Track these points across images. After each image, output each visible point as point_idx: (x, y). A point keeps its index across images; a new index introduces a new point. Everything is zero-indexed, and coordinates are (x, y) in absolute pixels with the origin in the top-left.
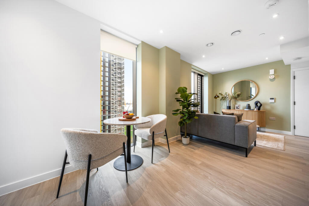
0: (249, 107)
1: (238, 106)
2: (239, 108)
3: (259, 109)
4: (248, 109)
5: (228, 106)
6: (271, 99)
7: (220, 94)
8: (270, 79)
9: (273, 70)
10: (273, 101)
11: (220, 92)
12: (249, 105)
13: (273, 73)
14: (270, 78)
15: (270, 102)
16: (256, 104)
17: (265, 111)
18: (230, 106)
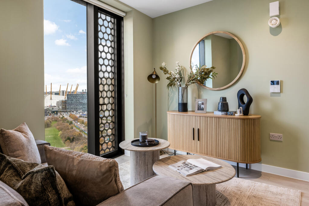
0: (224, 106)
1: (203, 104)
2: (203, 109)
3: (246, 112)
4: (222, 110)
5: (180, 102)
6: (273, 83)
7: (161, 68)
8: (271, 28)
9: (277, 3)
10: (276, 88)
11: (163, 65)
12: (224, 99)
13: (278, 13)
14: (271, 26)
15: (270, 92)
16: (241, 97)
17: (259, 118)
18: (185, 102)
